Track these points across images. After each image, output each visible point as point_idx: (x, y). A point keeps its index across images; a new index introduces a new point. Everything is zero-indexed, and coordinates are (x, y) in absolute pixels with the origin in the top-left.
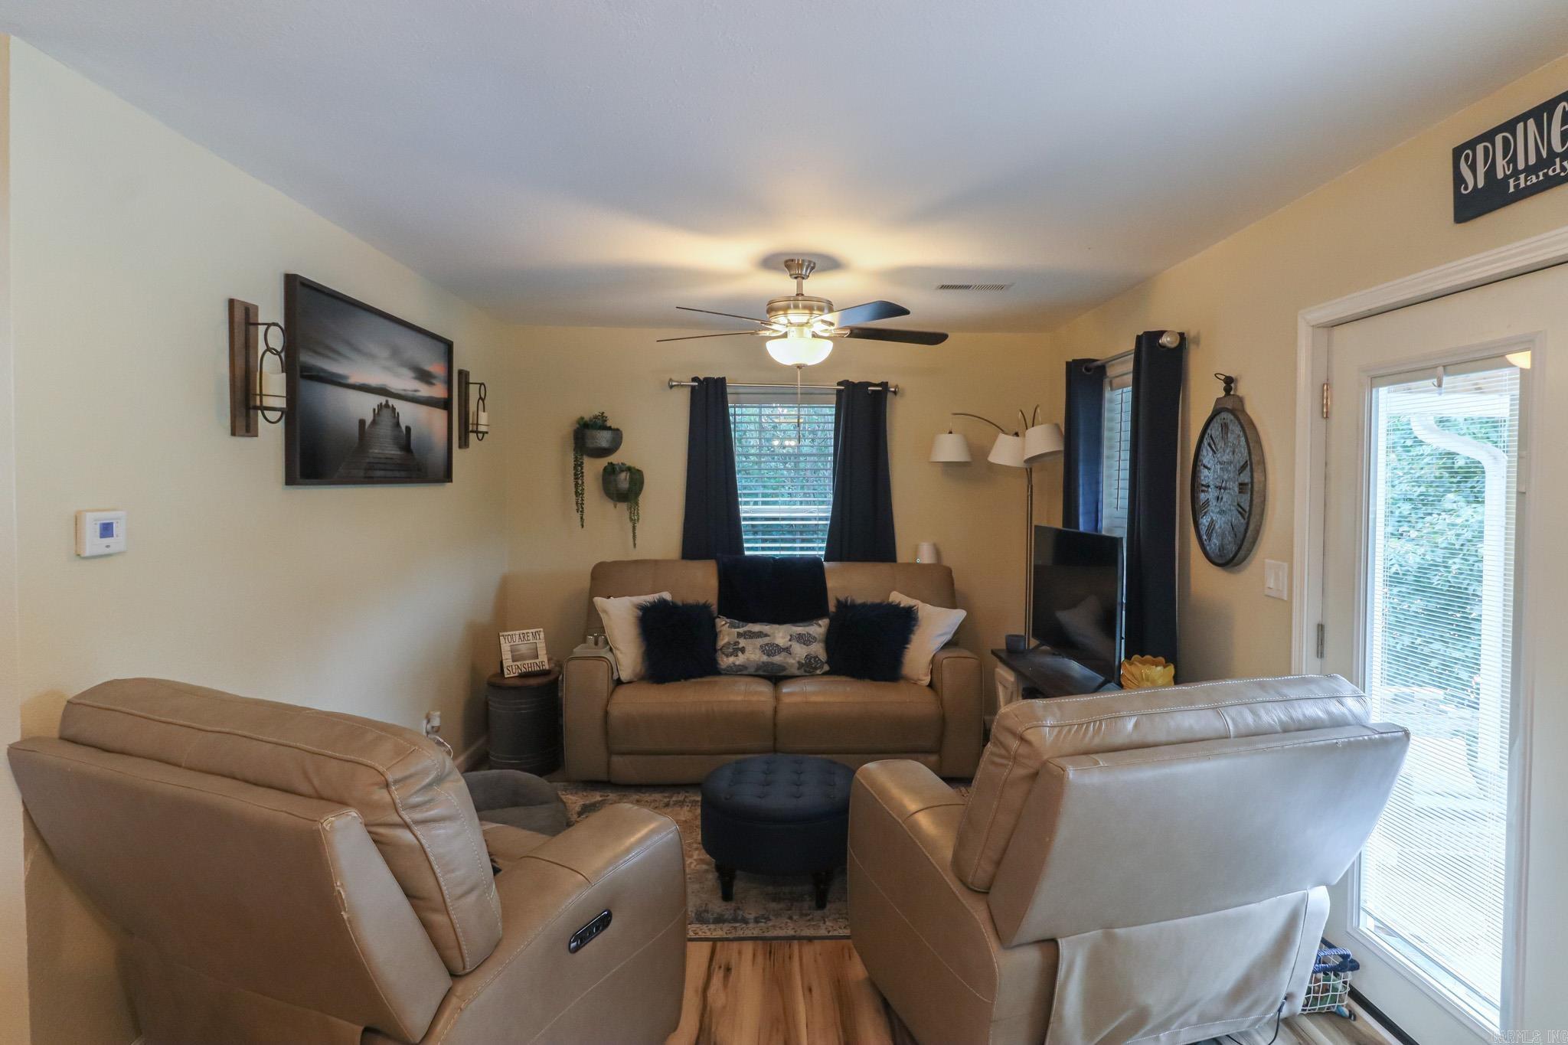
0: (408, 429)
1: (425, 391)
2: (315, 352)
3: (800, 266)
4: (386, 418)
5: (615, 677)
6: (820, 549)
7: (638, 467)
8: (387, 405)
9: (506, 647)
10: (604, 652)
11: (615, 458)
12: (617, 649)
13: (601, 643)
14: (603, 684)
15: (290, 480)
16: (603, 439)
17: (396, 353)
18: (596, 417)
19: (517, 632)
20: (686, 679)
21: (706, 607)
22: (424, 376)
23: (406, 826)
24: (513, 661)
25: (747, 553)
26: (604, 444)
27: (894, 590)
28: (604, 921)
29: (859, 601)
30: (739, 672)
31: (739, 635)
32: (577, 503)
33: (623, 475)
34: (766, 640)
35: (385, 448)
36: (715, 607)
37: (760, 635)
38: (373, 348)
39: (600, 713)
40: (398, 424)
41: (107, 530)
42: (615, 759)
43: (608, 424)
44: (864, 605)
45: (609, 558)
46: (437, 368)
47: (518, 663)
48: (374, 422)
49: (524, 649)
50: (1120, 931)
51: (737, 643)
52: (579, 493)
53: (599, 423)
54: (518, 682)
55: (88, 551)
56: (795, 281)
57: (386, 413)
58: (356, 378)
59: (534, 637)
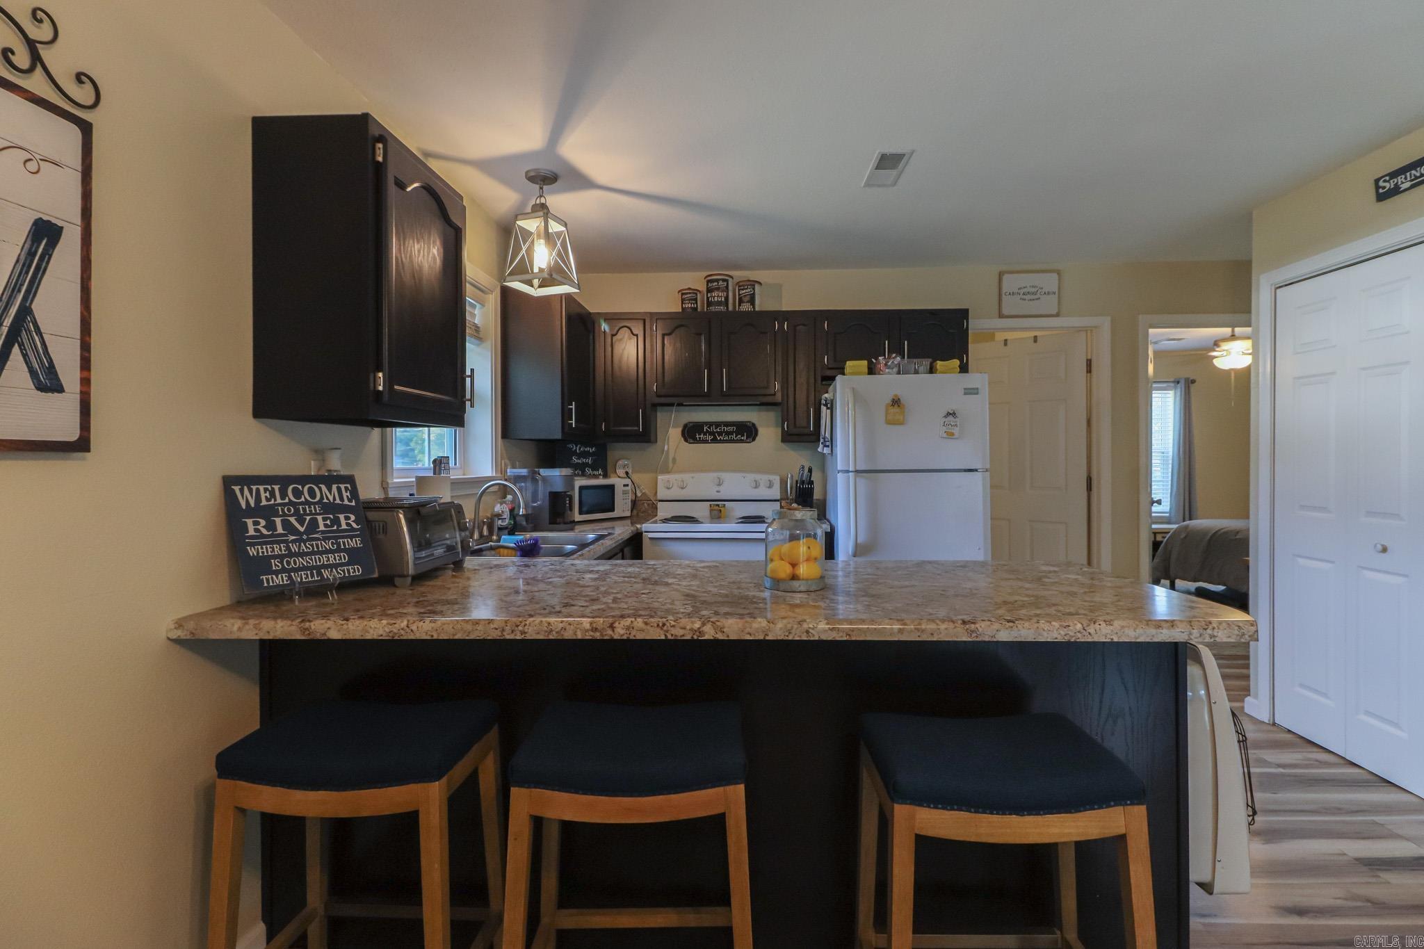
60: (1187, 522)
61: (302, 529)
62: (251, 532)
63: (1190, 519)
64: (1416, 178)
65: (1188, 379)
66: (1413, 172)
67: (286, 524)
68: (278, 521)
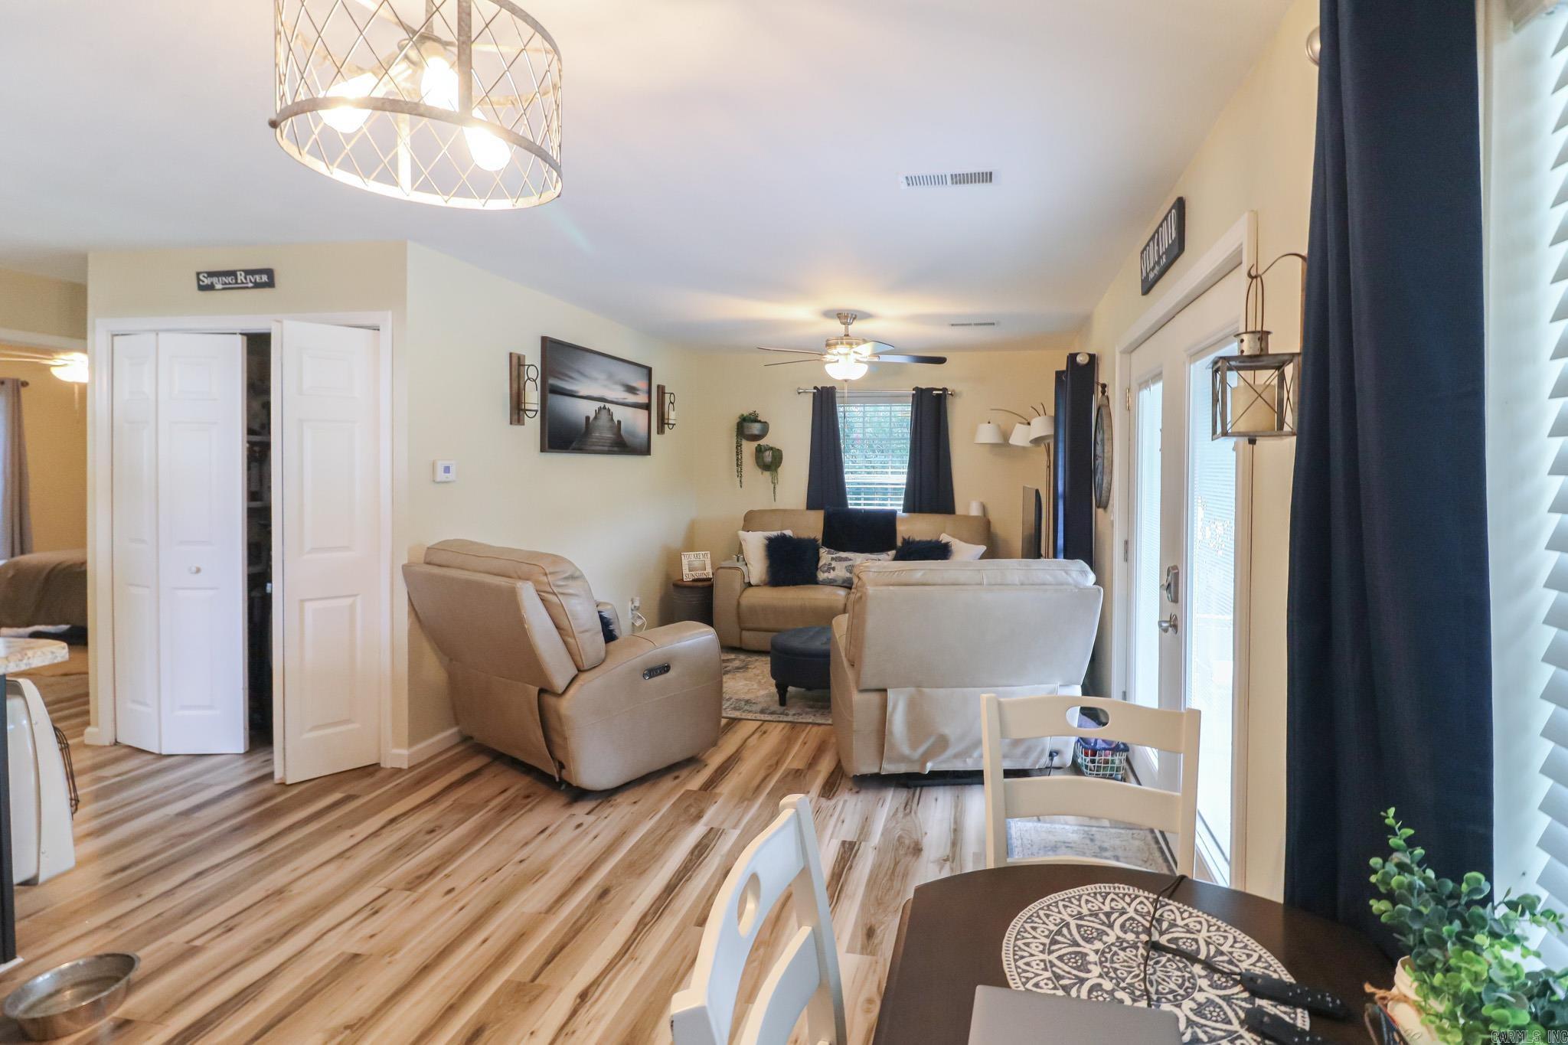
0: (619, 422)
1: (631, 398)
2: (559, 378)
3: (846, 317)
4: (604, 417)
5: (747, 580)
6: (899, 505)
7: (778, 447)
8: (604, 408)
9: (685, 562)
10: (740, 565)
11: (763, 442)
12: (750, 564)
13: (740, 559)
14: (738, 585)
15: (543, 450)
16: (755, 428)
17: (610, 376)
18: (750, 414)
19: (693, 553)
20: (793, 585)
21: (815, 540)
22: (631, 390)
23: (554, 594)
24: (690, 571)
25: (850, 507)
26: (756, 432)
27: (944, 532)
28: (665, 669)
29: (917, 539)
30: (831, 583)
31: (833, 559)
32: (737, 471)
33: (767, 453)
34: (850, 563)
35: (602, 433)
36: (820, 542)
37: (846, 559)
38: (595, 374)
39: (735, 603)
40: (612, 419)
41: (447, 470)
42: (744, 632)
43: (759, 419)
44: (919, 542)
45: (756, 508)
46: (640, 384)
47: (693, 573)
48: (596, 418)
49: (697, 564)
50: (926, 690)
51: (830, 564)
52: (739, 464)
53: (753, 418)
54: (691, 583)
55: (438, 480)
56: (844, 326)
57: (604, 413)
58: (582, 393)
59: (704, 557)
60: (19, 558)
63: (22, 552)
64: (226, 284)
65: (17, 380)
66: (224, 278)
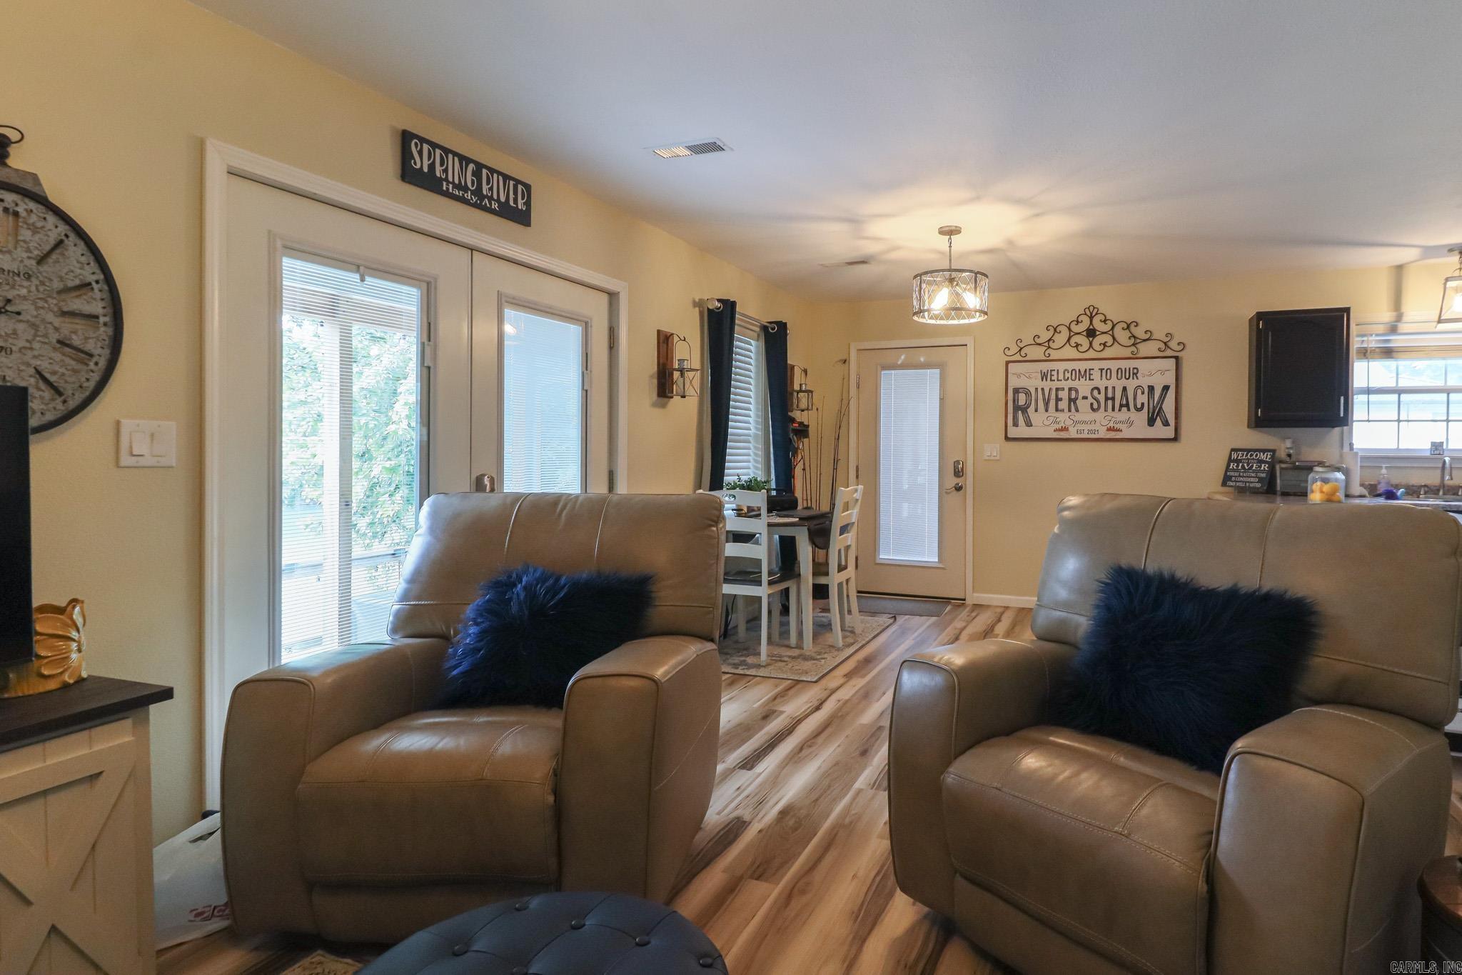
61: (1247, 468)
62: (1231, 467)
67: (1243, 467)
68: (1241, 464)
